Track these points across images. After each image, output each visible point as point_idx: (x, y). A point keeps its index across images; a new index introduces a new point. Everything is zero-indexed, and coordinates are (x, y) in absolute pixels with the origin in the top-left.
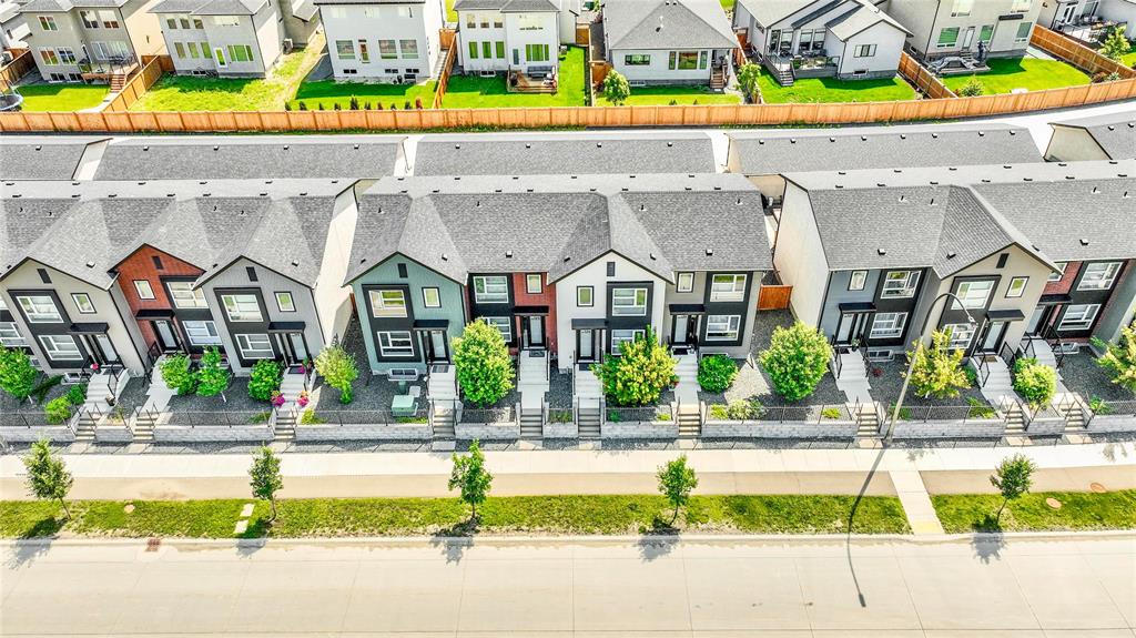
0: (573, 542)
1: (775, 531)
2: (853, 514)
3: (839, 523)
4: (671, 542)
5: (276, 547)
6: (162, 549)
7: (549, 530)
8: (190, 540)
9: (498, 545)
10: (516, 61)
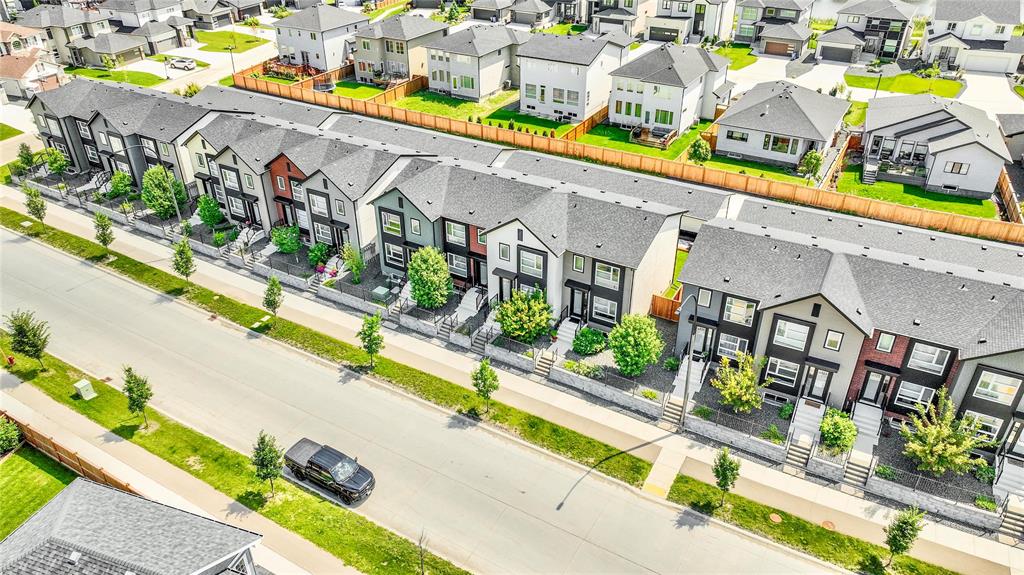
0: (415, 401)
1: (543, 446)
2: (607, 459)
3: (591, 460)
4: (471, 425)
5: (264, 340)
6: (215, 321)
7: (406, 389)
8: (229, 322)
9: (372, 384)
10: (647, 121)
